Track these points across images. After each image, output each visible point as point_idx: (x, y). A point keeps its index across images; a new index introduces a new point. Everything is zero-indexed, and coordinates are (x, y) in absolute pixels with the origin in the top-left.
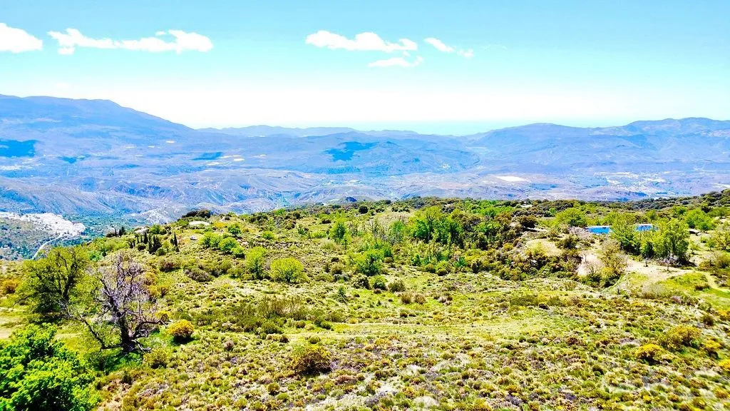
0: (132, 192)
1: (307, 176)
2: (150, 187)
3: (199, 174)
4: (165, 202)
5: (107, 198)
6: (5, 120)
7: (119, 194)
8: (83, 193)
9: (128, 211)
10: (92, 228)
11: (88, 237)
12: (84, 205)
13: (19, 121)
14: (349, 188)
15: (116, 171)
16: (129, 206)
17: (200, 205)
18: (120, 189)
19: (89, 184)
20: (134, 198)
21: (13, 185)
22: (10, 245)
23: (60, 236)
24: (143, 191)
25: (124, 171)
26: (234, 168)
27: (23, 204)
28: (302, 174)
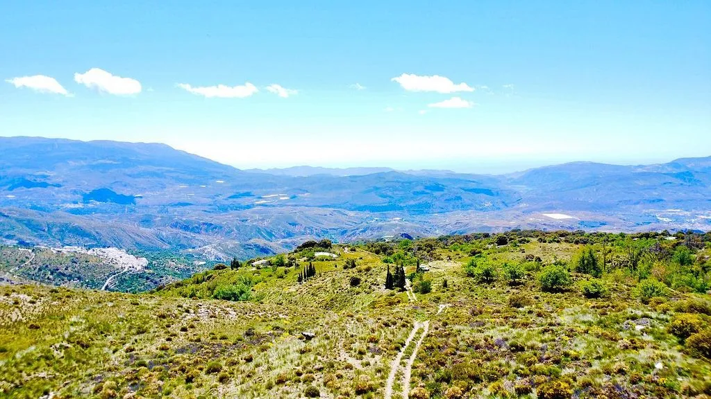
0: (186, 228)
1: (352, 214)
2: (204, 224)
3: (248, 212)
4: (217, 239)
5: (164, 234)
6: (70, 162)
7: (175, 230)
8: (141, 229)
9: (183, 247)
10: (154, 262)
11: (151, 271)
12: (143, 241)
13: (83, 163)
14: (396, 225)
15: (171, 209)
16: (184, 242)
17: (252, 241)
18: (175, 226)
19: (146, 221)
20: (190, 235)
21: (79, 221)
22: (79, 278)
23: (126, 270)
24: (197, 228)
25: (178, 209)
26: (281, 206)
27: (87, 239)
28: (347, 212)
